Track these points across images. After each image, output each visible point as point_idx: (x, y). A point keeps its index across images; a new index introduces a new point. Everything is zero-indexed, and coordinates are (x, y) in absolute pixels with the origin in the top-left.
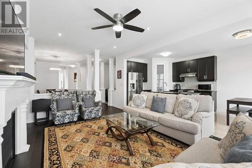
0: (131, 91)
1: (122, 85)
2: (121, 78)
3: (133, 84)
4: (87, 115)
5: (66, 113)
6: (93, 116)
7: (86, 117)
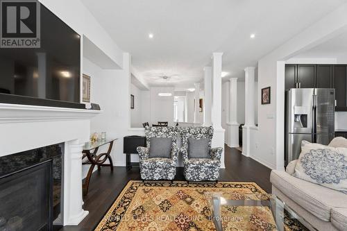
0: (296, 133)
1: (273, 118)
2: (269, 102)
3: (304, 117)
4: (192, 173)
5: (155, 163)
6: (202, 176)
7: (188, 176)
